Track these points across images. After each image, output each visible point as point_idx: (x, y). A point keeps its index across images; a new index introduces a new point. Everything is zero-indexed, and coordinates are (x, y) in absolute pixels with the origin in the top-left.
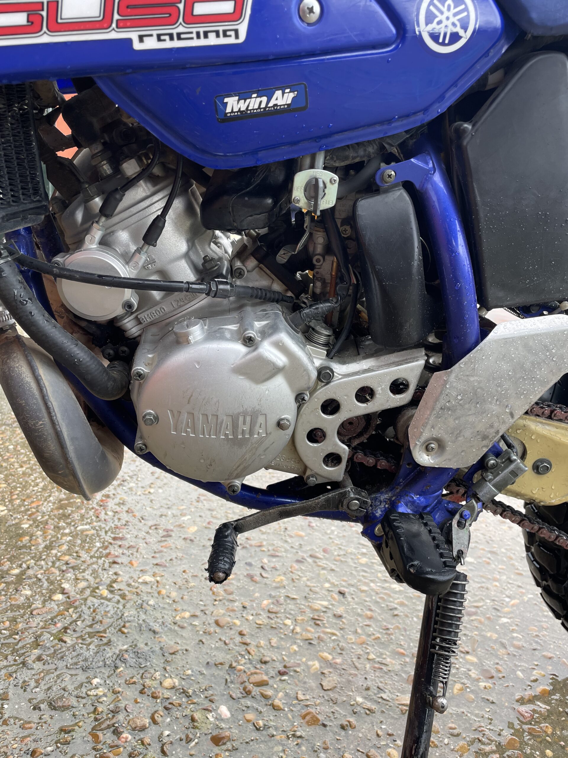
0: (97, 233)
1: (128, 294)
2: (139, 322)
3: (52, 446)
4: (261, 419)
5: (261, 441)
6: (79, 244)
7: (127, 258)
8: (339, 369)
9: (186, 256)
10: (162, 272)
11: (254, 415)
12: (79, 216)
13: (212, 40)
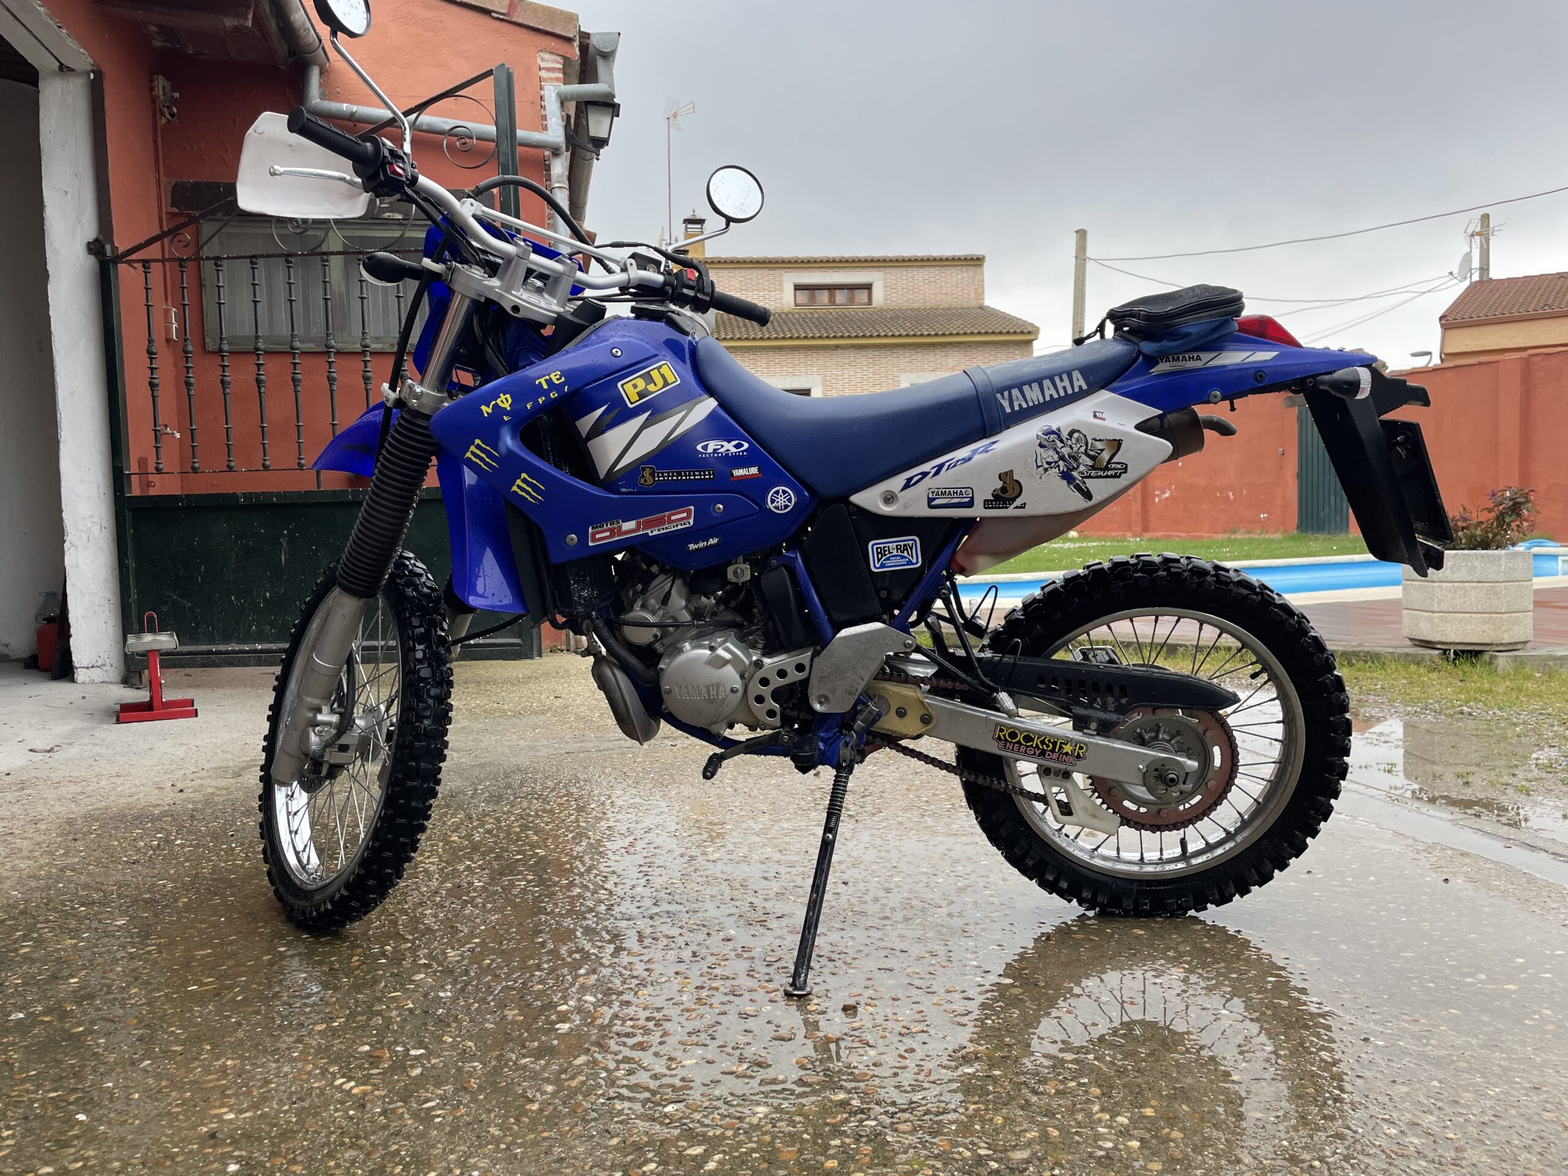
0: (639, 603)
1: (655, 630)
2: (663, 645)
3: (622, 707)
4: (721, 688)
5: (724, 700)
6: (631, 609)
7: (653, 613)
8: (767, 661)
9: (686, 607)
10: (674, 618)
11: (717, 686)
12: (631, 593)
13: (680, 527)
